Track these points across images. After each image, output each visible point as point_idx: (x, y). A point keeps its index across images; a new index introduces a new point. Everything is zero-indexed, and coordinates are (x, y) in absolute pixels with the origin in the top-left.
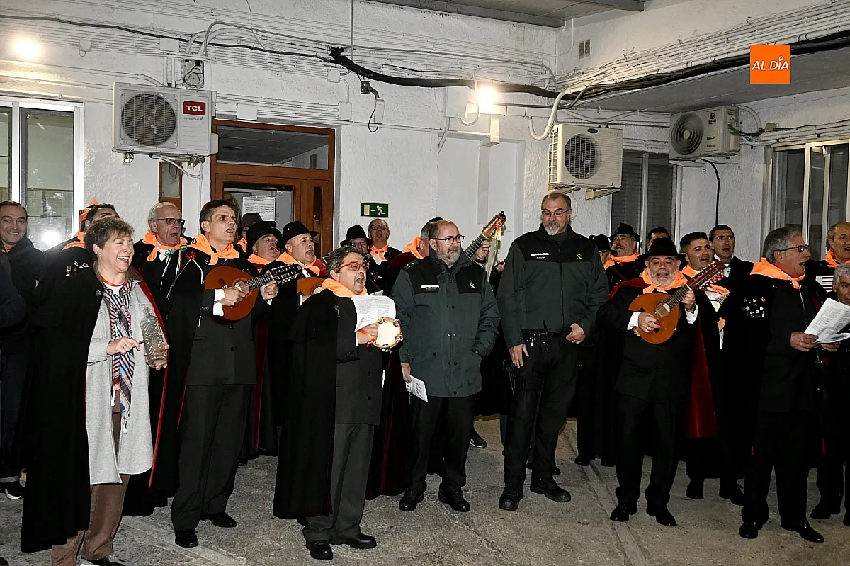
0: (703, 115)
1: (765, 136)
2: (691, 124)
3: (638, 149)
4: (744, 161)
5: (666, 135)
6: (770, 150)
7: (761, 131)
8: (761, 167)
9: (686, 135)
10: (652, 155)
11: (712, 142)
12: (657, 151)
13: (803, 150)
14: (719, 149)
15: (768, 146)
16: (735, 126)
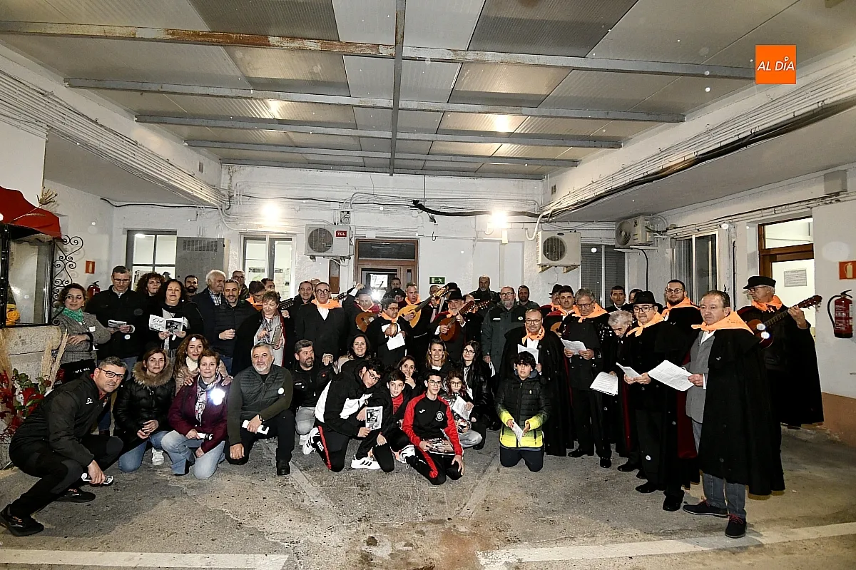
0: (631, 222)
1: (669, 232)
2: (625, 227)
3: (597, 243)
4: (659, 248)
5: (613, 234)
6: (674, 240)
7: (667, 229)
8: (669, 250)
9: (623, 233)
10: (607, 246)
11: (636, 237)
12: (610, 244)
13: (691, 239)
14: (640, 241)
15: (672, 238)
16: (650, 227)
